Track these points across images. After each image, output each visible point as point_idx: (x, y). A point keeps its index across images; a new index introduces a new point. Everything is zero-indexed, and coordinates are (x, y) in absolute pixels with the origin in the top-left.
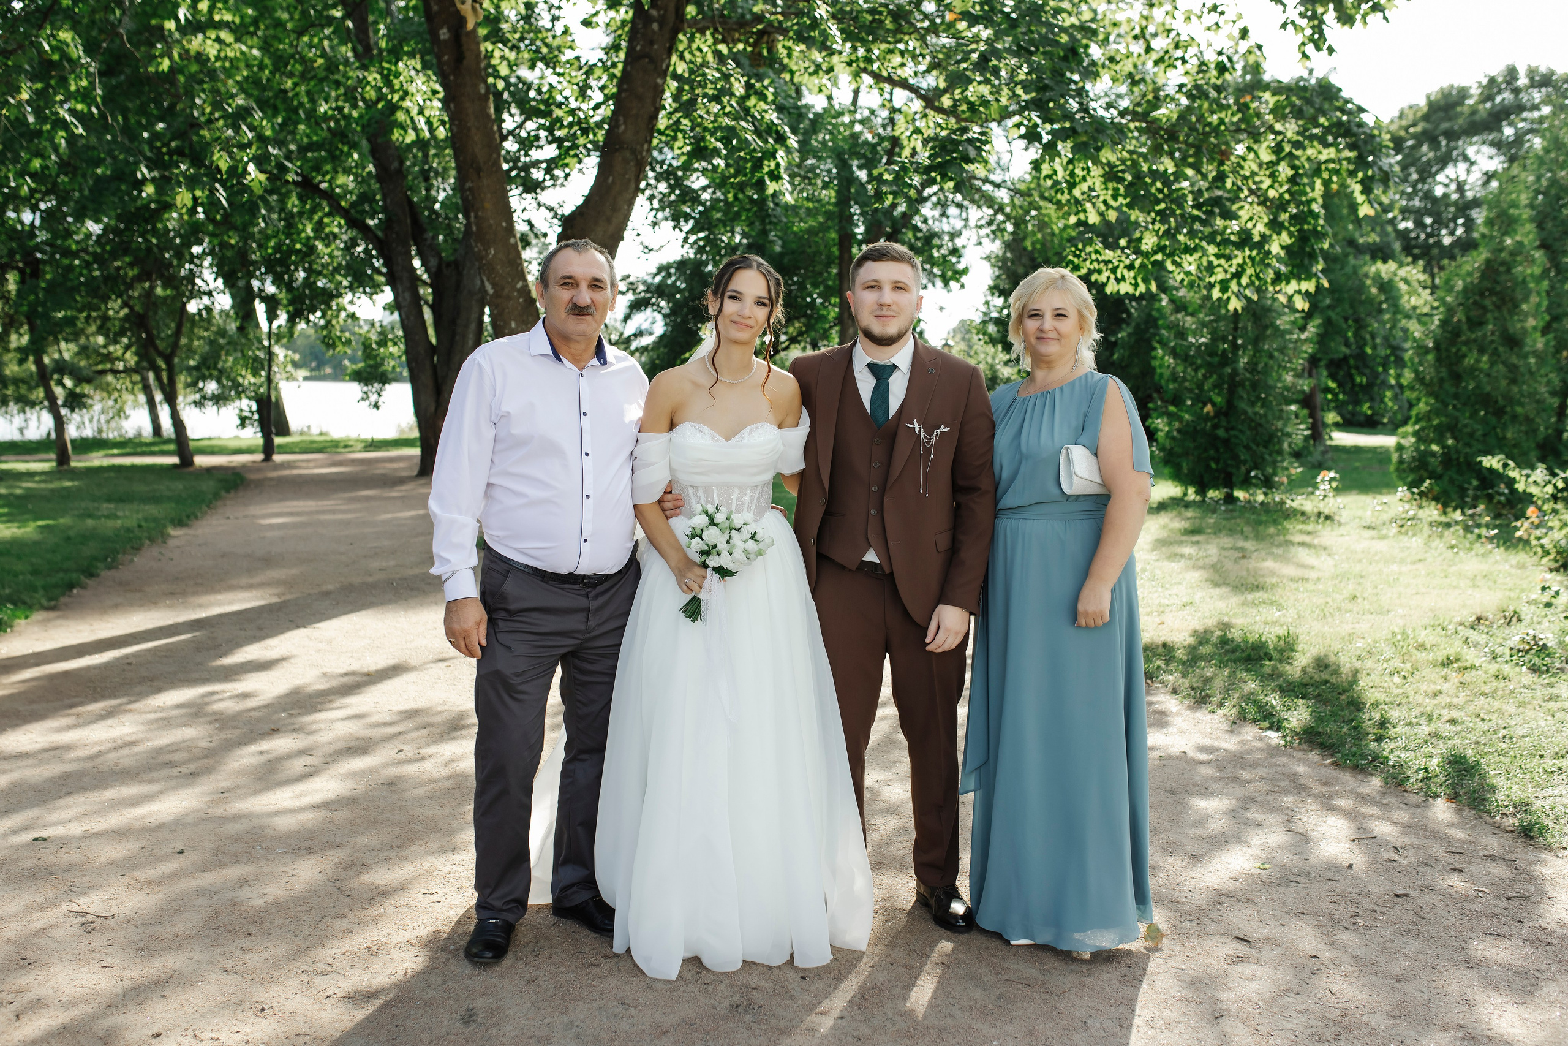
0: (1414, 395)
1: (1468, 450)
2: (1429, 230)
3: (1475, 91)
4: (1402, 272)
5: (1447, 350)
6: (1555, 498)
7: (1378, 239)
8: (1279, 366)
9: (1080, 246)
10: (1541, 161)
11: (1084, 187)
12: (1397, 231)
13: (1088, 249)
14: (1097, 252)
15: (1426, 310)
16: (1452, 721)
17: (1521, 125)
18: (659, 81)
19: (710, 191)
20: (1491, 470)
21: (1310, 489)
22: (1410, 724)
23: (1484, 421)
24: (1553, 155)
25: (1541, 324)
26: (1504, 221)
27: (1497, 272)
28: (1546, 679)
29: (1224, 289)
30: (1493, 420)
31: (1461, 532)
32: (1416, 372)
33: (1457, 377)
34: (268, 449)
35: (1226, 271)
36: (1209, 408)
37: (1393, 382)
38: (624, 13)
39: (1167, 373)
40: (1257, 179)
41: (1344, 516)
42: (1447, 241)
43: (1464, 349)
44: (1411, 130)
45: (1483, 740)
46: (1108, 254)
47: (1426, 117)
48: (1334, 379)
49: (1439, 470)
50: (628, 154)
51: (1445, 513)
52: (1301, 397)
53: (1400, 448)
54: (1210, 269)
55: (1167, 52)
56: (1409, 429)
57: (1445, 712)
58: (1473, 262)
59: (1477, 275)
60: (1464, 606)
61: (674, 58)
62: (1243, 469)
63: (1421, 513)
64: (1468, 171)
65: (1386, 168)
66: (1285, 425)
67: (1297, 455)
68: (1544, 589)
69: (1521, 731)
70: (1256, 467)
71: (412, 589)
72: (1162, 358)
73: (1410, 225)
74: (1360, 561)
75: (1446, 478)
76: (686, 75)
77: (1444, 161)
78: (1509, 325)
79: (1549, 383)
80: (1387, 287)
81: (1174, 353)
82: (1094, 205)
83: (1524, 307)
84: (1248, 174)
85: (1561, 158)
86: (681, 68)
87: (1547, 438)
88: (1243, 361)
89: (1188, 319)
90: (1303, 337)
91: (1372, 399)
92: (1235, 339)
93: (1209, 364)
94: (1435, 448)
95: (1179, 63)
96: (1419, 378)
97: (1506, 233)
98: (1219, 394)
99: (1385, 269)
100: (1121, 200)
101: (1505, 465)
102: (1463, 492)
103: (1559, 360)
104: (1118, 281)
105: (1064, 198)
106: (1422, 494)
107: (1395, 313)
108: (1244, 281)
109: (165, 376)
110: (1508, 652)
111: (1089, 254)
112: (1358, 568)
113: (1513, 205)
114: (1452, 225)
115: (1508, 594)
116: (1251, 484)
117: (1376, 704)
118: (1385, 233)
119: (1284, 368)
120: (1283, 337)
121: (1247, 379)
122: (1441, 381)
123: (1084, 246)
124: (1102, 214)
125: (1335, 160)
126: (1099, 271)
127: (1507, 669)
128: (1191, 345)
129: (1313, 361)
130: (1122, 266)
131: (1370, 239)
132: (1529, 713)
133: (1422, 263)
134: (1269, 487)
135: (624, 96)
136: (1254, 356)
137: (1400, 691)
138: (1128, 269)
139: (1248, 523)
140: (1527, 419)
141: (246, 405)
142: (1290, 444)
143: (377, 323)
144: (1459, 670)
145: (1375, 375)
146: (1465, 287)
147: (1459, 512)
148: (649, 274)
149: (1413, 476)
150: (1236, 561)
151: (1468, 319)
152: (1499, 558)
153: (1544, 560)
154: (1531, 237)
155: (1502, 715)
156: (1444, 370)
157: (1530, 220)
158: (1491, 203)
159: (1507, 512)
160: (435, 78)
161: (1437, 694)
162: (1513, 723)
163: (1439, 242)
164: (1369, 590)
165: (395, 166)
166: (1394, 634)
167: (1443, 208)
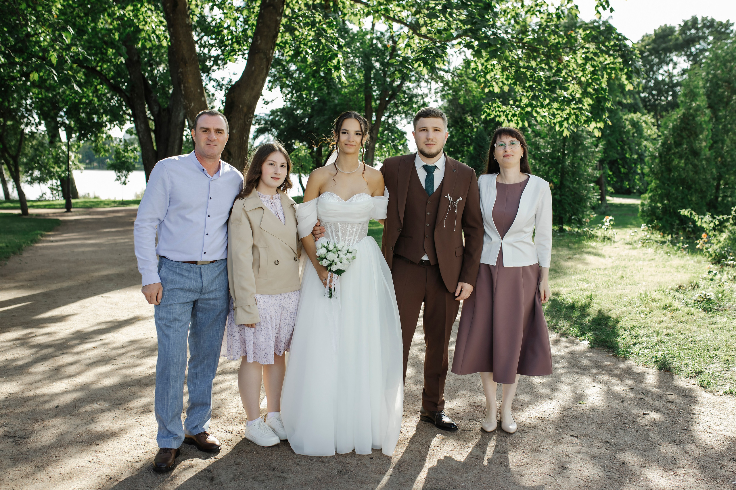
0: (650, 179)
1: (674, 206)
2: (655, 97)
3: (677, 28)
4: (644, 118)
5: (665, 157)
6: (714, 229)
7: (633, 101)
8: (585, 164)
9: (490, 103)
10: (709, 65)
11: (492, 74)
12: (640, 97)
13: (494, 105)
14: (498, 107)
15: (655, 136)
16: (668, 335)
17: (699, 47)
18: (278, 19)
20: (684, 216)
21: (600, 225)
22: (649, 336)
23: (682, 192)
24: (714, 62)
25: (709, 145)
26: (692, 95)
27: (688, 119)
28: (710, 314)
29: (561, 126)
30: (686, 191)
31: (671, 246)
32: (650, 168)
33: (669, 170)
34: (68, 206)
35: (561, 117)
37: (639, 171)
40: (576, 72)
41: (617, 238)
42: (664, 102)
43: (673, 156)
44: (647, 47)
45: (682, 343)
46: (504, 108)
47: (654, 41)
48: (611, 171)
49: (661, 216)
50: (262, 55)
51: (664, 237)
52: (596, 179)
53: (643, 205)
54: (554, 115)
55: (532, 7)
56: (647, 195)
57: (665, 330)
58: (677, 114)
59: (679, 121)
60: (673, 281)
61: (285, 7)
62: (569, 215)
63: (653, 237)
64: (674, 68)
65: (638, 67)
66: (588, 193)
67: (593, 208)
68: (710, 272)
69: (699, 338)
70: (574, 214)
73: (646, 94)
74: (624, 260)
75: (664, 219)
76: (291, 15)
77: (663, 63)
78: (694, 145)
79: (712, 173)
80: (635, 124)
81: (534, 157)
82: (497, 83)
84: (571, 69)
85: (718, 64)
86: (288, 11)
87: (711, 200)
89: (541, 140)
90: (597, 150)
91: (629, 180)
92: (564, 151)
93: (551, 163)
94: (659, 205)
95: (538, 13)
96: (651, 170)
97: (692, 100)
98: (556, 178)
99: (636, 116)
100: (510, 80)
101: (691, 214)
102: (672, 226)
103: (716, 163)
104: (509, 121)
105: (482, 80)
106: (653, 227)
107: (641, 138)
108: (570, 121)
110: (693, 302)
111: (495, 107)
112: (623, 263)
113: (697, 87)
114: (666, 95)
115: (693, 275)
116: (572, 223)
117: (633, 328)
118: (635, 99)
119: (588, 165)
120: (587, 150)
121: (570, 171)
122: (662, 172)
123: (492, 104)
124: (501, 88)
125: (613, 63)
126: (500, 116)
127: (693, 310)
128: (542, 154)
129: (601, 161)
130: (511, 114)
131: (629, 101)
132: (703, 330)
133: (652, 114)
134: (580, 223)
135: (260, 25)
136: (573, 159)
137: (644, 321)
138: (514, 115)
139: (571, 242)
140: (702, 191)
141: (55, 182)
142: (590, 203)
143: (122, 140)
144: (671, 311)
145: (630, 168)
146: (673, 126)
147: (670, 236)
148: (266, 115)
149: (649, 218)
150: (565, 261)
151: (675, 142)
152: (688, 258)
153: (710, 259)
154: (704, 103)
155: (690, 331)
156: (663, 167)
157: (704, 94)
158: (685, 84)
159: (692, 236)
160: (161, 15)
161: (661, 322)
162: (695, 335)
163: (660, 103)
164: (629, 274)
165: (136, 58)
166: (641, 295)
167: (662, 86)
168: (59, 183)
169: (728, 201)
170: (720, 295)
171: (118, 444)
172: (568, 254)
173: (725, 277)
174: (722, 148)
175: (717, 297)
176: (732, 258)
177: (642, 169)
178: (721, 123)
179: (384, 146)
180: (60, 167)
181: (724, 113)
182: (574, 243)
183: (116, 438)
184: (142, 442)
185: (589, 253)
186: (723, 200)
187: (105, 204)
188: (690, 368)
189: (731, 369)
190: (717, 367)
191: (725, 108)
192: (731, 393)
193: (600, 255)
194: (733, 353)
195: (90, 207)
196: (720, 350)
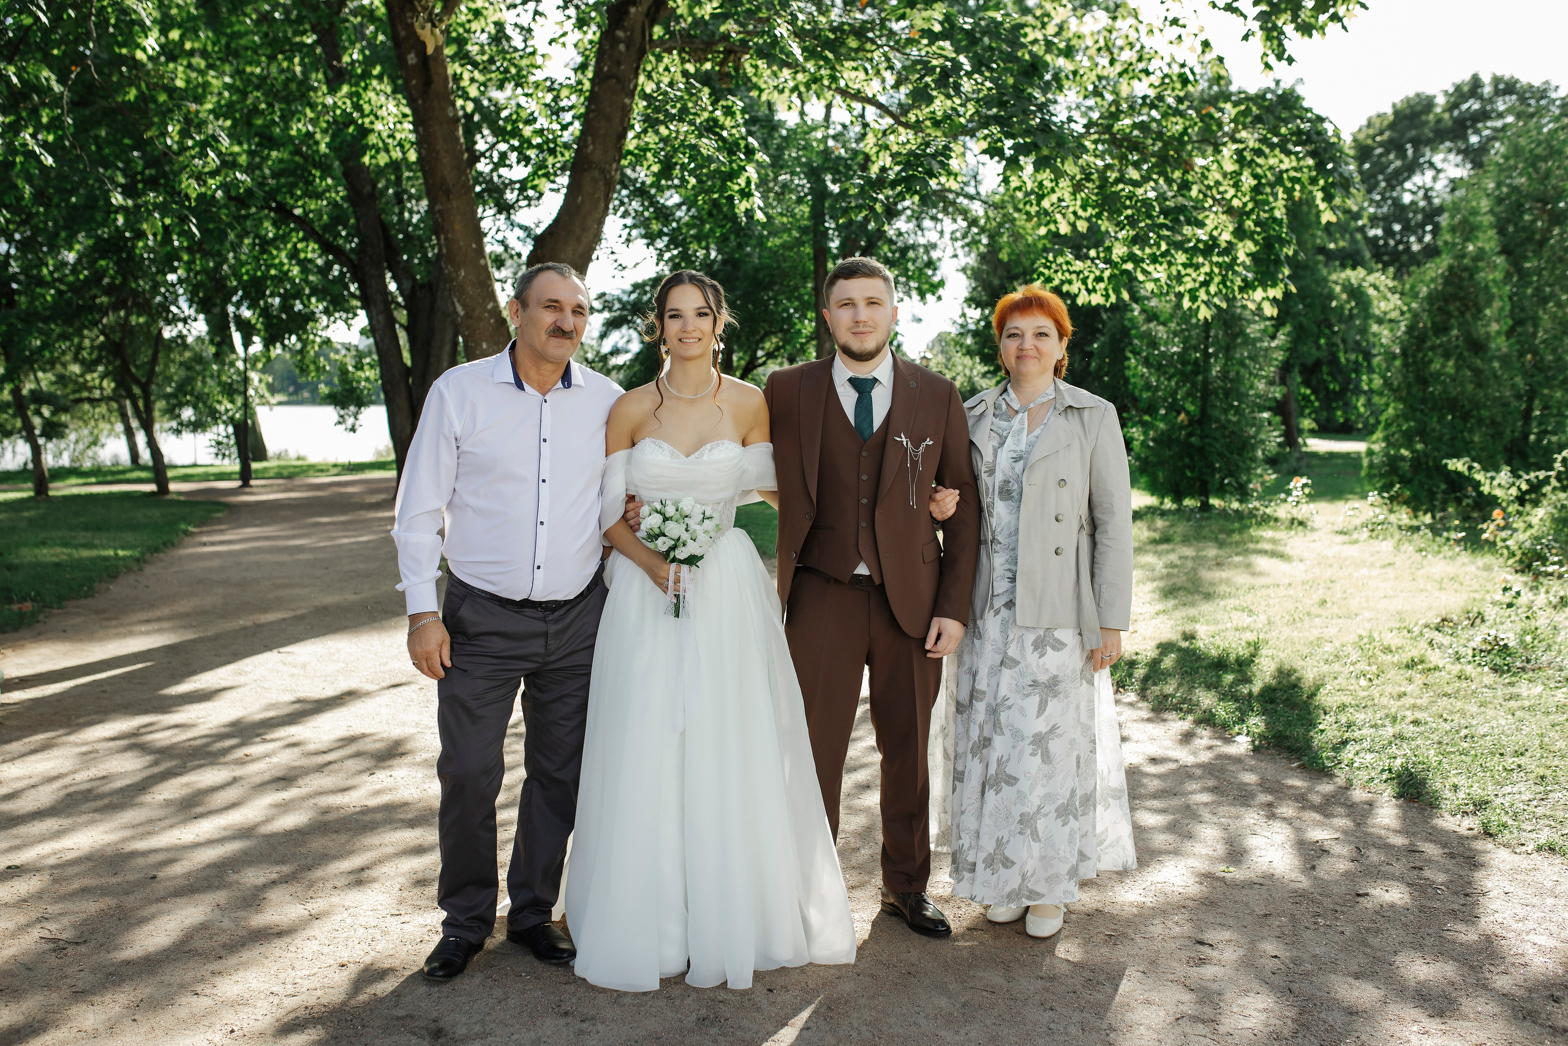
0: (1384, 400)
1: (1434, 453)
2: (1398, 237)
3: (1442, 100)
4: (1371, 278)
5: (1414, 356)
6: (1519, 500)
7: (1349, 246)
8: (1251, 374)
9: (1051, 257)
10: (1502, 168)
11: (1054, 198)
12: (1365, 238)
13: (1060, 260)
14: (1068, 263)
15: (1394, 315)
16: (1415, 722)
17: (1486, 133)
18: (627, 101)
19: (684, 208)
20: (1457, 473)
21: (1283, 496)
22: (1375, 726)
23: (1452, 425)
24: (1513, 161)
25: (1505, 328)
26: (1466, 228)
27: (1461, 279)
28: (1507, 678)
29: (1194, 298)
30: (1459, 424)
31: (1430, 535)
32: (1384, 377)
33: (1424, 382)
34: (246, 475)
35: (1194, 280)
36: (1182, 416)
37: (1365, 387)
38: (592, 34)
39: (1140, 383)
40: (1221, 189)
41: (1317, 521)
42: (1416, 247)
43: (1430, 354)
44: (1378, 139)
45: (1446, 740)
46: (1078, 265)
47: (1392, 126)
48: (1308, 386)
49: (1409, 475)
50: (596, 174)
51: (1416, 517)
52: (1273, 404)
53: (1370, 453)
54: (1179, 278)
55: (1131, 64)
56: (1379, 434)
57: (1408, 713)
58: (1436, 269)
59: (1440, 281)
60: (1430, 608)
61: (642, 79)
62: (1217, 477)
63: (1392, 518)
64: (1435, 179)
65: (1346, 174)
66: (1258, 432)
67: (1271, 462)
69: (1482, 731)
70: (1231, 474)
71: (386, 612)
72: (1135, 368)
73: (1379, 232)
74: (1331, 566)
75: (1416, 482)
76: (654, 94)
77: (1411, 168)
78: (1473, 330)
79: (1513, 386)
80: (1356, 293)
81: (1147, 363)
82: (1064, 215)
84: (1212, 184)
85: (1520, 166)
86: (649, 88)
87: (1513, 441)
88: (1215, 370)
89: (1161, 328)
90: (1273, 344)
91: (1344, 406)
92: (1207, 348)
93: (1182, 373)
94: (1405, 452)
95: (1142, 75)
96: (1387, 383)
97: (1467, 239)
98: (1192, 403)
99: (1354, 275)
100: (1090, 210)
101: (1470, 468)
102: (1432, 495)
103: (1523, 365)
104: (1089, 292)
105: (1033, 210)
106: (1392, 499)
107: (1366, 318)
108: (1213, 289)
109: (141, 404)
110: (1470, 652)
111: (1060, 265)
112: (1328, 573)
113: (1474, 212)
114: (1420, 232)
115: (1472, 595)
116: (1226, 492)
117: (1343, 708)
118: (1353, 240)
119: (1256, 376)
120: (1254, 345)
121: (1220, 387)
122: (1409, 385)
123: (1055, 258)
124: (1073, 225)
125: (1295, 169)
126: (1070, 282)
127: (1469, 669)
128: (1163, 355)
129: (1285, 369)
130: (1092, 276)
131: (1342, 244)
132: (1490, 712)
133: (1391, 270)
134: (1244, 494)
135: (592, 113)
136: (1226, 364)
137: (1366, 693)
138: (1099, 279)
139: (1222, 531)
140: (1493, 422)
142: (1263, 451)
143: (353, 347)
144: (1423, 672)
145: (1348, 381)
146: (1430, 293)
147: (1428, 516)
148: (624, 292)
149: (1383, 481)
150: (1209, 569)
151: (1433, 324)
152: (1466, 560)
153: (1511, 562)
154: (1493, 244)
155: (1463, 713)
156: (1411, 375)
157: (1491, 226)
158: (1455, 208)
159: (1475, 515)
160: (404, 102)
161: (1402, 695)
162: (1474, 722)
163: (1408, 249)
164: (1339, 595)
165: (368, 188)
166: (1361, 638)
167: (1411, 215)
168: (231, 431)
169: (1549, 442)
170: (1528, 639)
172: (1217, 556)
173: (1541, 599)
174: (1534, 335)
175: (1522, 642)
176: (1556, 559)
177: (1371, 381)
178: (1531, 283)
180: (232, 402)
181: (1536, 263)
182: (1229, 533)
185: (1264, 552)
186: (1539, 440)
187: (319, 471)
188: (1461, 795)
189: (1551, 795)
190: (1521, 792)
191: (1537, 253)
192: (1552, 849)
193: (1281, 556)
194: (1556, 763)
195: (290, 477)
196: (1528, 754)
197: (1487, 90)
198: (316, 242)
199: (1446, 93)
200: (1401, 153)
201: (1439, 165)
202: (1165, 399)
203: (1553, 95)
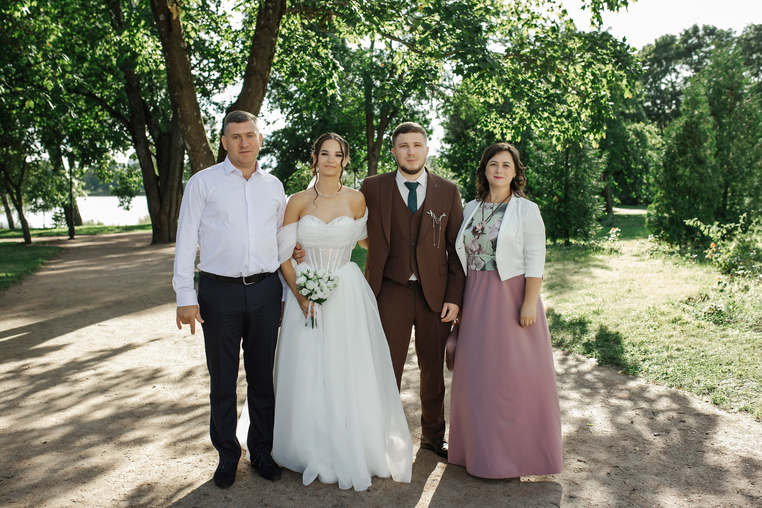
0: (655, 189)
1: (680, 216)
2: (659, 106)
3: (678, 37)
4: (647, 127)
5: (670, 167)
6: (723, 238)
7: (635, 111)
8: (589, 176)
10: (711, 73)
11: (490, 85)
12: (643, 107)
13: (492, 117)
14: (496, 119)
15: (658, 146)
16: (678, 350)
17: (701, 54)
18: (274, 39)
19: (298, 93)
20: (690, 226)
21: (606, 237)
22: (658, 352)
23: (689, 201)
24: (716, 69)
25: (714, 152)
26: (694, 103)
27: (691, 127)
28: (721, 327)
30: (693, 200)
31: (679, 256)
32: (655, 178)
33: (675, 179)
34: (72, 233)
36: (555, 198)
37: (645, 181)
38: (255, 4)
39: (534, 181)
41: (624, 250)
42: (668, 111)
43: (677, 166)
44: (649, 57)
45: (693, 358)
46: (501, 121)
47: (655, 51)
48: (617, 181)
49: (668, 226)
50: (258, 77)
51: (672, 247)
52: (601, 191)
53: (649, 215)
55: (528, 20)
56: (653, 205)
57: (674, 345)
58: (680, 123)
59: (681, 129)
60: (682, 293)
61: (280, 27)
62: (573, 228)
63: (661, 248)
64: (677, 77)
66: (593, 205)
67: (600, 220)
68: (719, 283)
69: (710, 353)
70: (580, 227)
71: (153, 304)
72: (532, 173)
73: (649, 104)
74: (632, 272)
75: (672, 230)
76: (287, 35)
77: (666, 72)
78: (698, 153)
79: (718, 181)
80: (639, 134)
81: (537, 171)
82: (494, 94)
83: (705, 144)
85: (720, 71)
86: (284, 31)
87: (718, 209)
88: (572, 174)
89: (544, 153)
90: (600, 161)
91: (636, 190)
92: (567, 163)
93: (555, 176)
94: (666, 215)
96: (657, 180)
97: (694, 108)
98: (560, 191)
99: (639, 126)
101: (697, 224)
102: (680, 237)
103: (722, 170)
106: (660, 238)
107: (645, 148)
109: (15, 197)
110: (703, 314)
111: (492, 119)
112: (631, 276)
113: (699, 95)
114: (670, 104)
115: (702, 286)
116: (578, 236)
117: (642, 343)
118: (638, 108)
119: (592, 177)
120: (590, 161)
121: (574, 183)
122: (667, 181)
123: (490, 115)
124: (498, 99)
127: (703, 323)
128: (545, 167)
129: (606, 173)
131: (632, 111)
132: (714, 344)
133: (656, 123)
134: (586, 236)
135: (255, 47)
136: (576, 171)
137: (653, 336)
139: (577, 255)
140: (709, 199)
141: (58, 210)
142: (596, 215)
143: (126, 165)
144: (681, 324)
145: (636, 178)
146: (677, 135)
147: (678, 246)
148: (268, 136)
149: (656, 229)
150: (572, 275)
151: (679, 150)
152: (698, 268)
153: (719, 269)
154: (707, 110)
155: (701, 345)
156: (668, 176)
157: (706, 102)
158: (688, 93)
159: (701, 246)
160: (157, 39)
161: (671, 336)
162: (707, 349)
163: (664, 112)
164: (637, 287)
165: (136, 83)
166: (649, 308)
167: (665, 96)
168: (63, 211)
169: (736, 209)
170: (731, 307)
171: (105, 482)
172: (575, 268)
173: (735, 287)
174: (728, 155)
175: (728, 309)
176: (742, 267)
177: (648, 179)
178: (726, 130)
179: (386, 164)
180: (64, 195)
181: (728, 120)
182: (580, 257)
183: (103, 475)
184: (130, 478)
185: (596, 266)
186: (731, 208)
187: (109, 230)
188: (702, 385)
189: (745, 384)
190: (731, 383)
191: (729, 115)
192: (746, 410)
193: (606, 268)
194: (747, 368)
195: (94, 234)
196: (733, 364)
197: (701, 33)
198: (108, 111)
199: (681, 34)
200: (660, 65)
201: (679, 70)
202: (546, 189)
203: (734, 36)
